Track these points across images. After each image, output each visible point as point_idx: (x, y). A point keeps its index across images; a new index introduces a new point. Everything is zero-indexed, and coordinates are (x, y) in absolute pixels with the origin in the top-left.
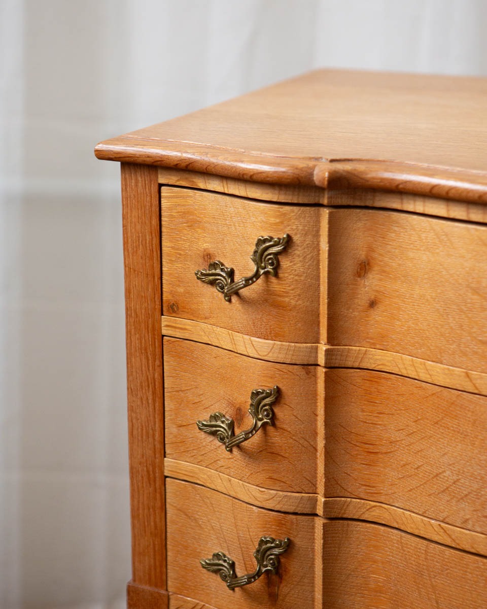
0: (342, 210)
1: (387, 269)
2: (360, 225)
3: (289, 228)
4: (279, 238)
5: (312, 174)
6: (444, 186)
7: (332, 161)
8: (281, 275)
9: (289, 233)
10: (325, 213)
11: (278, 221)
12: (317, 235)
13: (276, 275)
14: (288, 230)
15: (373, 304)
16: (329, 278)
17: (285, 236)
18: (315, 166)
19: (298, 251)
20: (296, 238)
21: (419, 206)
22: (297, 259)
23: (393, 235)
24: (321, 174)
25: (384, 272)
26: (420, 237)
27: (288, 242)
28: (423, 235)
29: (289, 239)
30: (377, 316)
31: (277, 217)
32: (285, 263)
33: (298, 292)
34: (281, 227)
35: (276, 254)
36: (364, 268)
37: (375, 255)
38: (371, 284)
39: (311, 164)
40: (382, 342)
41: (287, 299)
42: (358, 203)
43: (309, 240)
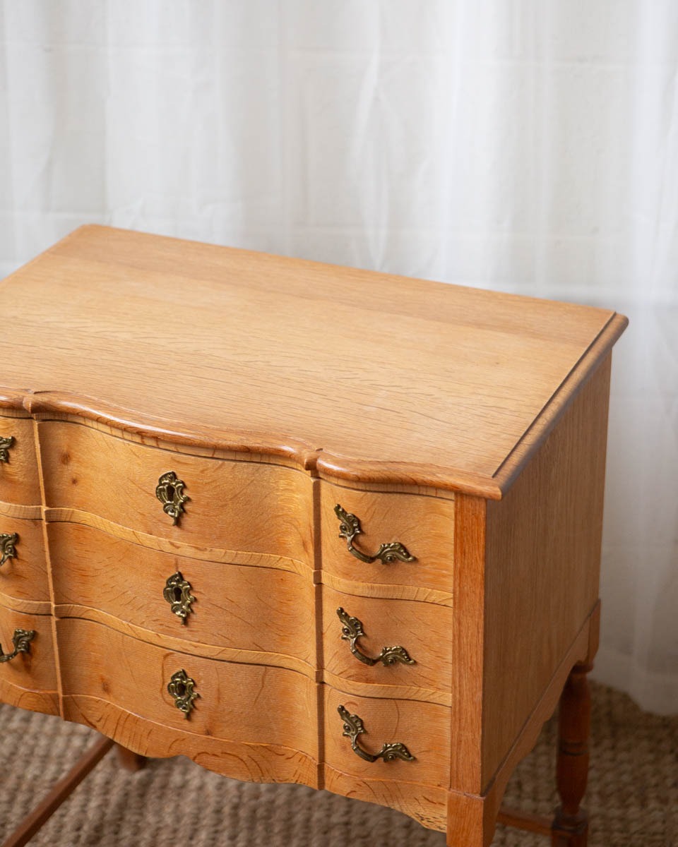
0: (47, 422)
1: (81, 460)
2: (60, 431)
3: (13, 433)
4: (6, 439)
5: (21, 403)
6: (104, 418)
7: (36, 393)
8: (11, 462)
9: (15, 436)
10: (36, 423)
11: (5, 427)
12: (32, 437)
13: (7, 461)
14: (12, 434)
15: (74, 482)
16: (43, 465)
17: (10, 438)
18: (24, 396)
19: (20, 447)
20: (18, 439)
21: (95, 425)
22: (21, 452)
23: (82, 439)
24: (28, 402)
25: (80, 462)
26: (98, 443)
27: (13, 442)
28: (100, 443)
29: (13, 439)
30: (77, 489)
31: (4, 425)
32: (12, 454)
33: (24, 473)
34: (7, 432)
35: (6, 449)
36: (66, 458)
37: (73, 451)
38: (73, 468)
39: (21, 394)
40: (83, 506)
41: (16, 477)
42: (57, 418)
43: (27, 440)
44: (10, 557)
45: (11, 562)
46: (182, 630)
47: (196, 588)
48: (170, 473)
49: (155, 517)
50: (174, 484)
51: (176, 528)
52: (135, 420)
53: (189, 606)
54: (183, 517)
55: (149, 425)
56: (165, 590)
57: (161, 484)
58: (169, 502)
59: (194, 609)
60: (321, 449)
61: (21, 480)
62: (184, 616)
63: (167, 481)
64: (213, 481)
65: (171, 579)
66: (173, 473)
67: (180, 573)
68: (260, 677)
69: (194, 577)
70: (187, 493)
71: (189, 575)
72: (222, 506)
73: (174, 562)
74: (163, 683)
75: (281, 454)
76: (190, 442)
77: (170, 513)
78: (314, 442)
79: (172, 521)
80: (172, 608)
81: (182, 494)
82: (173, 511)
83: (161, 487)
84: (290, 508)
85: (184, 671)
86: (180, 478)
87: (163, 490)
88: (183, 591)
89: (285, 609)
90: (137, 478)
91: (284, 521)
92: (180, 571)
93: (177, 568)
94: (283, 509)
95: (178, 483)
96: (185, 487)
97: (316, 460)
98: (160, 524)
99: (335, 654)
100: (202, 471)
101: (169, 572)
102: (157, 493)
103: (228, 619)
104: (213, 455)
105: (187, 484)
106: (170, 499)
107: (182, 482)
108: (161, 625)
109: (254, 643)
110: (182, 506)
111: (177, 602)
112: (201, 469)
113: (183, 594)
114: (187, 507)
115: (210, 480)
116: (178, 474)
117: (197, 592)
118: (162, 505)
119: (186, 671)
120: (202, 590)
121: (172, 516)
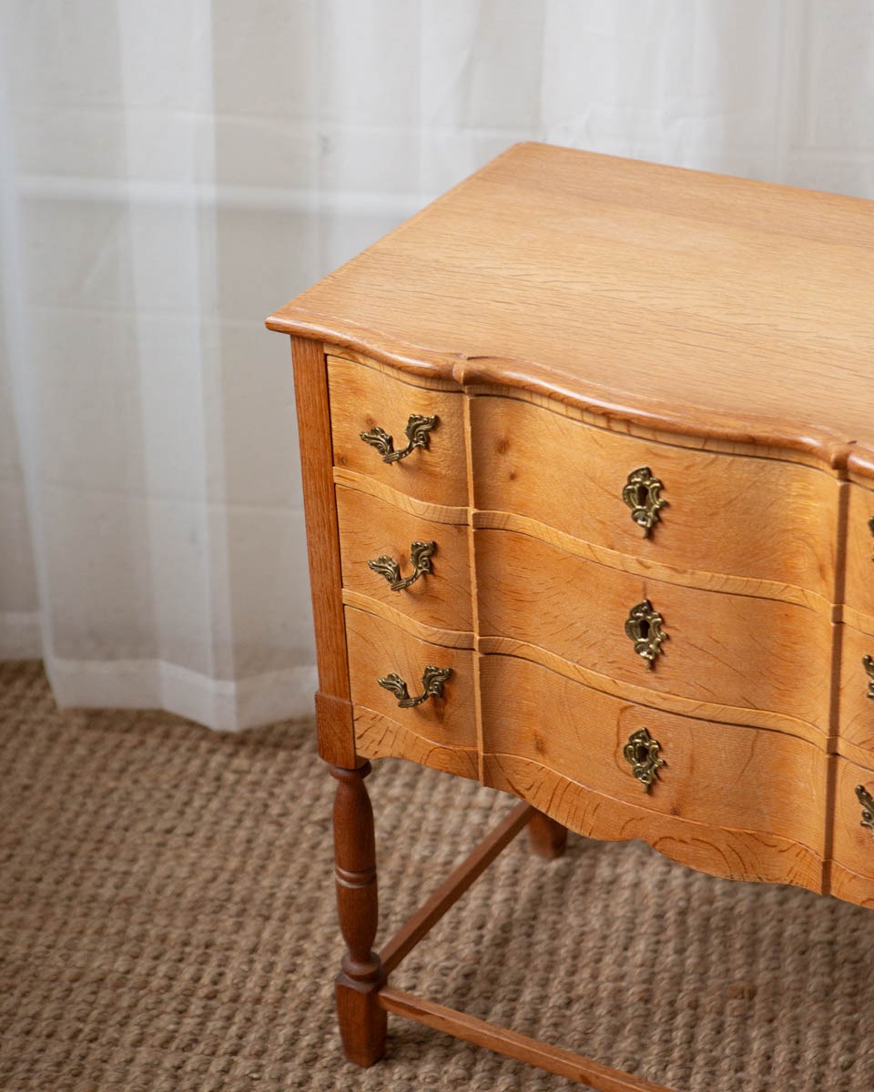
0: (482, 398)
1: (523, 448)
2: (498, 410)
3: (436, 410)
4: (428, 419)
5: (451, 371)
6: (560, 394)
7: (469, 359)
8: (432, 448)
9: (439, 414)
10: (467, 399)
11: (427, 403)
12: (461, 416)
13: (427, 447)
14: (436, 412)
15: (513, 477)
16: (473, 454)
17: (433, 417)
18: (454, 363)
19: (445, 430)
20: (443, 419)
21: (545, 402)
22: (445, 437)
23: (526, 422)
24: (460, 370)
25: (521, 451)
26: (547, 426)
27: (436, 423)
28: (550, 427)
29: (437, 417)
30: (517, 488)
31: (426, 400)
32: (434, 438)
33: (448, 463)
34: (430, 409)
35: (426, 431)
36: (503, 446)
37: (513, 436)
38: (511, 460)
39: (451, 360)
40: (522, 508)
41: (438, 469)
42: (494, 393)
43: (454, 420)
44: (424, 573)
45: (425, 578)
46: (646, 676)
47: (669, 621)
48: (643, 469)
49: (619, 527)
50: (648, 483)
51: (646, 543)
52: (600, 397)
53: (659, 645)
54: (656, 527)
55: (619, 403)
56: (627, 623)
57: (630, 483)
58: (639, 507)
59: (665, 649)
60: (854, 442)
61: (444, 472)
62: (651, 658)
63: (639, 480)
64: (701, 482)
65: (637, 609)
66: (648, 469)
67: (649, 603)
68: (749, 743)
69: (667, 607)
70: (664, 497)
71: (661, 604)
72: (712, 515)
73: (641, 587)
74: (618, 745)
75: (798, 446)
76: (674, 428)
77: (640, 522)
78: (843, 431)
79: (643, 532)
80: (636, 646)
81: (658, 496)
82: (644, 520)
83: (630, 487)
84: (804, 521)
85: (646, 730)
86: (657, 476)
87: (633, 491)
88: (651, 625)
89: (788, 654)
90: (598, 475)
91: (794, 537)
92: (649, 598)
93: (645, 595)
94: (793, 521)
95: (653, 482)
96: (662, 487)
97: (847, 455)
98: (626, 535)
99: (855, 718)
100: (687, 468)
101: (633, 600)
102: (624, 494)
103: (710, 664)
104: (704, 445)
105: (666, 483)
106: (642, 502)
107: (659, 482)
108: (619, 668)
109: (744, 698)
110: (657, 512)
111: (642, 640)
112: (686, 464)
113: (651, 629)
114: (663, 515)
115: (696, 480)
116: (653, 471)
117: (671, 627)
118: (630, 511)
119: (650, 730)
120: (677, 626)
121: (643, 526)
